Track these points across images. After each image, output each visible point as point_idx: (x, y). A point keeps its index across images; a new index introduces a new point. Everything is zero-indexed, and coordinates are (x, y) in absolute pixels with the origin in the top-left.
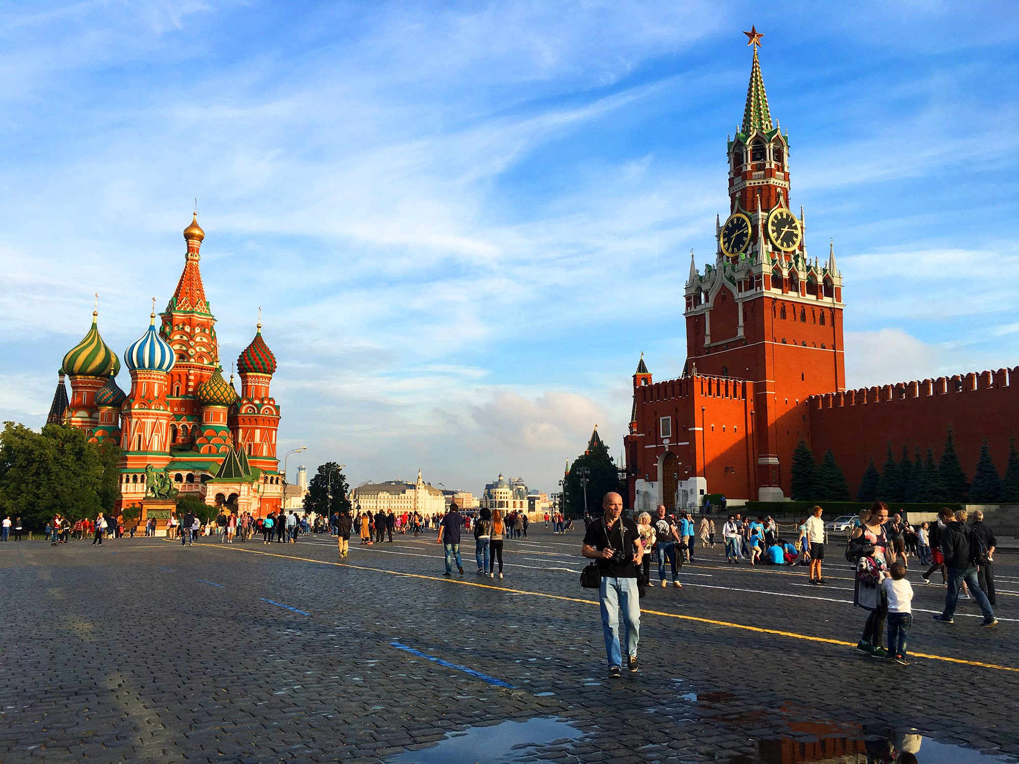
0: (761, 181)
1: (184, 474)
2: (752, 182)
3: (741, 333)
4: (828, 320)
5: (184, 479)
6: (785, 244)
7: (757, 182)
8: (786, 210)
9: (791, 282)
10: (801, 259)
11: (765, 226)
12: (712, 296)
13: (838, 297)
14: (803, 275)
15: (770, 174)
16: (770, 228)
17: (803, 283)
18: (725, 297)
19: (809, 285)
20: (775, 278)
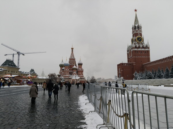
1: (70, 78)
3: (132, 56)
6: (139, 41)
8: (140, 36)
9: (139, 47)
10: (141, 44)
11: (135, 39)
12: (129, 50)
13: (149, 49)
14: (141, 46)
15: (137, 31)
16: (136, 39)
17: (141, 47)
18: (130, 51)
19: (143, 47)
20: (136, 47)
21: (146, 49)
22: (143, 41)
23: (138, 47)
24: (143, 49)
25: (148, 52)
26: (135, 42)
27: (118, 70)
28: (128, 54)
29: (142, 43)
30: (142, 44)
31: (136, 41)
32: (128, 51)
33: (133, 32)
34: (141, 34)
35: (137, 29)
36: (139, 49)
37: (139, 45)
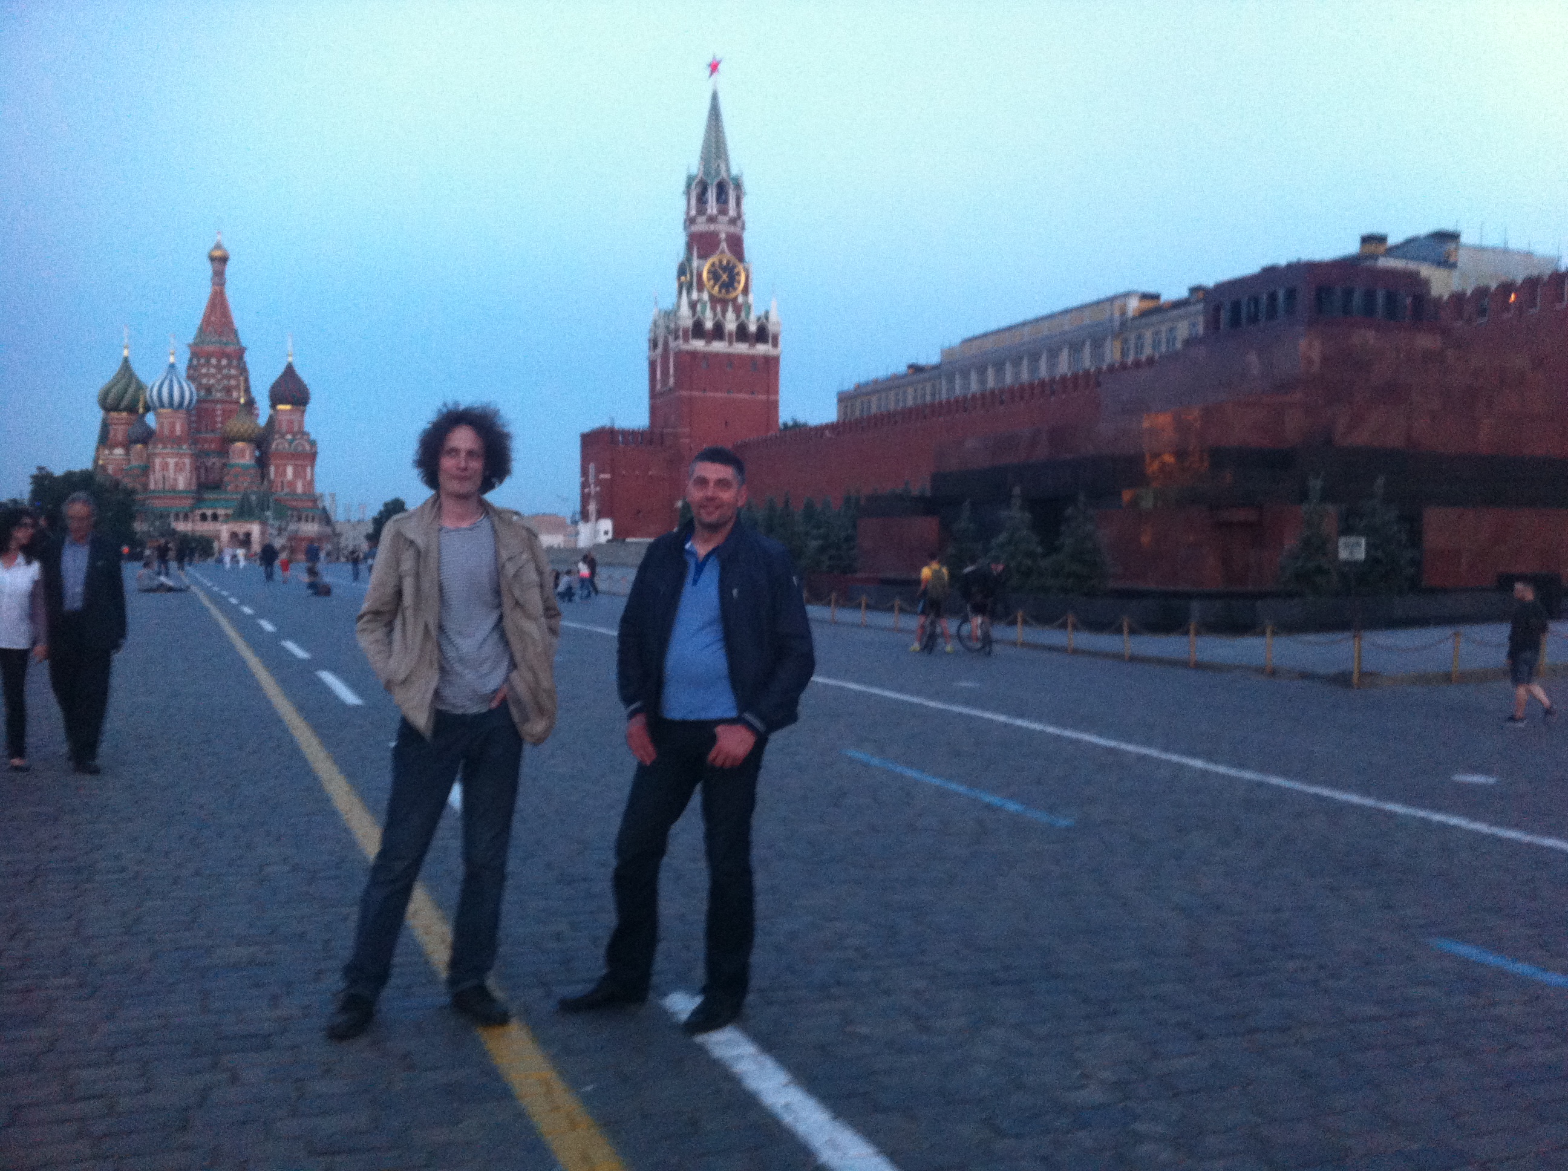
0: (704, 227)
1: (209, 512)
2: (697, 228)
3: (672, 382)
4: (760, 370)
5: (209, 519)
6: (723, 291)
7: (701, 227)
8: (727, 258)
9: (718, 332)
10: (730, 309)
11: (700, 275)
12: (660, 342)
13: (775, 344)
14: (731, 325)
15: (712, 220)
16: (705, 275)
17: (730, 334)
18: (666, 344)
19: (742, 333)
20: (698, 330)
21: (761, 349)
22: (746, 291)
23: (709, 325)
24: (742, 348)
25: (771, 364)
26: (695, 295)
27: (584, 472)
28: (652, 365)
29: (740, 300)
30: (737, 310)
31: (701, 286)
32: (654, 344)
33: (690, 221)
34: (739, 239)
35: (712, 208)
36: (718, 346)
37: (715, 315)
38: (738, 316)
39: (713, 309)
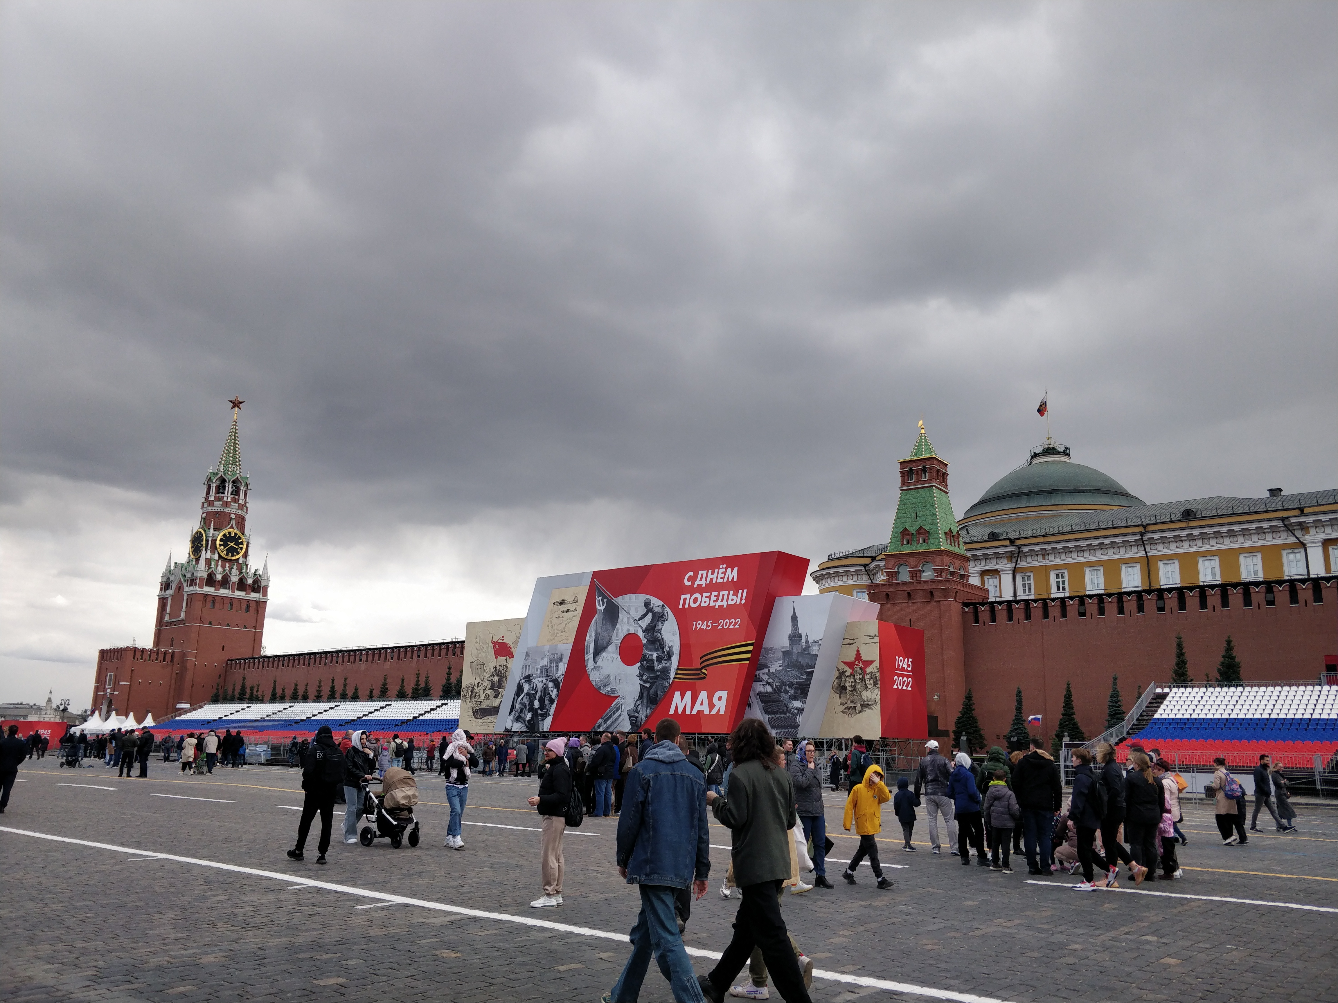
0: (219, 509)
2: (213, 508)
3: (183, 616)
4: (252, 609)
6: (230, 554)
7: (216, 509)
8: (234, 531)
9: (225, 582)
10: (235, 567)
11: (214, 541)
12: (174, 586)
13: (265, 594)
14: (235, 577)
15: (226, 504)
16: (218, 542)
17: (233, 585)
18: (180, 588)
19: (242, 585)
20: (210, 580)
21: (254, 596)
22: (245, 556)
23: (219, 577)
24: (240, 594)
25: (259, 608)
28: (162, 602)
29: (241, 561)
30: (240, 567)
31: (214, 548)
32: (166, 585)
33: (208, 504)
34: (243, 519)
35: (228, 495)
37: (224, 570)
38: (241, 573)
39: (223, 566)
